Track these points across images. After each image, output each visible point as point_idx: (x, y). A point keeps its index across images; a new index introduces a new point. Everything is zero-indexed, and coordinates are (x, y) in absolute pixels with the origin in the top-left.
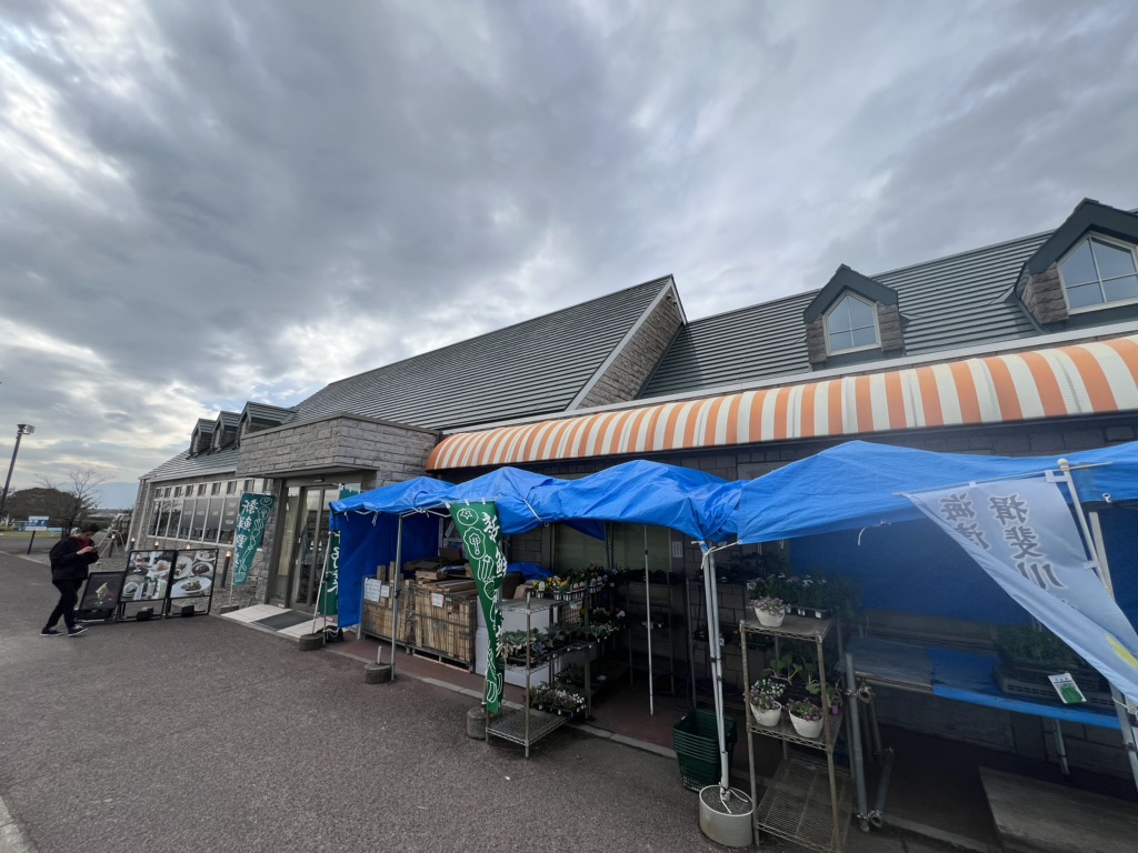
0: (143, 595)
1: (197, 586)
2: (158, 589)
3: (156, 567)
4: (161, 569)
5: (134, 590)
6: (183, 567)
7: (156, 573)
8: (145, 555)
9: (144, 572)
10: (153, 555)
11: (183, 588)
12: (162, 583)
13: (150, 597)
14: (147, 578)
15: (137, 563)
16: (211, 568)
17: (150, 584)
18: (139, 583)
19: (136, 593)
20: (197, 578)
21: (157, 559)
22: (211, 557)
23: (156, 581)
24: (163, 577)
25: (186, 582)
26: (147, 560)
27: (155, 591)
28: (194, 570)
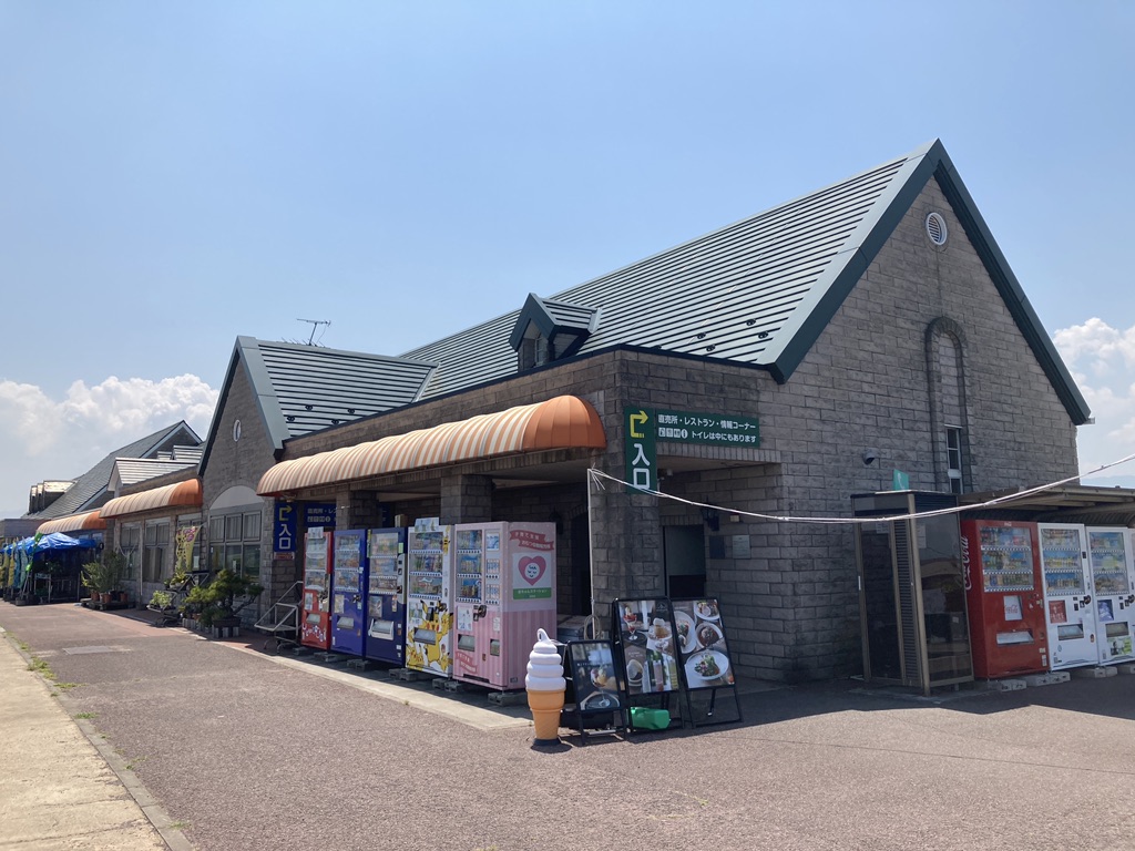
0: (653, 684)
1: (713, 669)
3: (653, 631)
4: (660, 635)
5: (639, 676)
7: (657, 643)
9: (642, 642)
11: (697, 669)
12: (668, 659)
13: (661, 687)
14: (649, 652)
15: (630, 625)
17: (654, 663)
19: (643, 679)
22: (713, 614)
24: (668, 650)
25: (698, 660)
26: (639, 617)
27: (664, 677)
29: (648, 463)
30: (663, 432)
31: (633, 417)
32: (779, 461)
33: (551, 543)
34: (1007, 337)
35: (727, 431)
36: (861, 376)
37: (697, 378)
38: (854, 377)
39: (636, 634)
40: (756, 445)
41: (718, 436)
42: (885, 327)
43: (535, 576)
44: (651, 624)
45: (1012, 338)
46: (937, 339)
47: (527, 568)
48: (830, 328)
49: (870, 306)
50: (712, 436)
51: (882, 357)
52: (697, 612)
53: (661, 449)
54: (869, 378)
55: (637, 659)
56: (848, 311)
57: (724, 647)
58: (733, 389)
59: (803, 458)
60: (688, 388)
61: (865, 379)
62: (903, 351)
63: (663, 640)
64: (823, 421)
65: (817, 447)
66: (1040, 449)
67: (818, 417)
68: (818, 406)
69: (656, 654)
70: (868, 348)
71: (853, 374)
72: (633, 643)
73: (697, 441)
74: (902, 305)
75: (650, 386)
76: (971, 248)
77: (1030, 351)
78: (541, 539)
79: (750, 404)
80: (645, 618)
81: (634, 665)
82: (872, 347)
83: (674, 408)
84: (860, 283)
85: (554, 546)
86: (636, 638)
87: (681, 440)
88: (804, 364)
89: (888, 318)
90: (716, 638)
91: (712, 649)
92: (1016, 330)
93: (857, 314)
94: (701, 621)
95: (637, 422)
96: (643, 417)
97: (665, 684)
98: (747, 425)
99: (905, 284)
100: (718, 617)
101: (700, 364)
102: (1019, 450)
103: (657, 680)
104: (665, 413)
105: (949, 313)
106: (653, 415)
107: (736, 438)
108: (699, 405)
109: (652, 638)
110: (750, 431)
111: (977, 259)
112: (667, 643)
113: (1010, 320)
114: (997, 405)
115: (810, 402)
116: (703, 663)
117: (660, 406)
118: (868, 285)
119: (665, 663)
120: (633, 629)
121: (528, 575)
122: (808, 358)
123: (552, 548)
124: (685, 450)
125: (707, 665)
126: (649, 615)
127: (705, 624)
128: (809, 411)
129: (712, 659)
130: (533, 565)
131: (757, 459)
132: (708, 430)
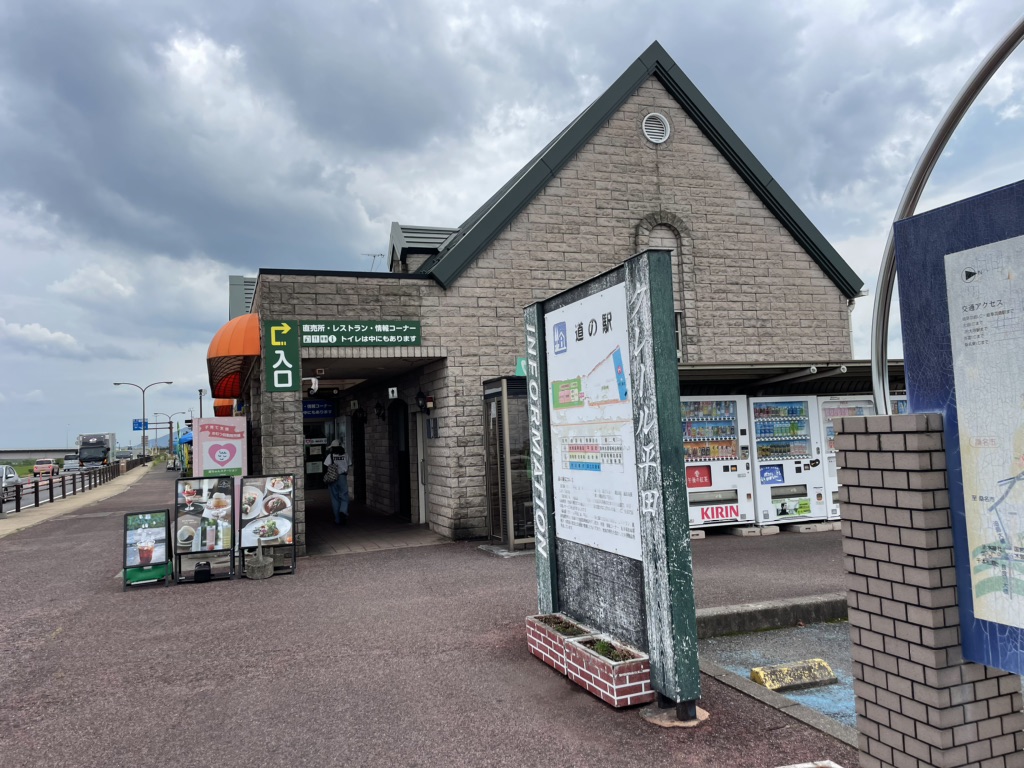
0: (203, 545)
1: (274, 531)
2: (221, 535)
3: (212, 502)
4: (218, 505)
5: (190, 538)
6: (252, 502)
7: (214, 512)
8: (195, 485)
9: (198, 511)
10: (206, 485)
11: (255, 532)
12: (224, 525)
13: (212, 547)
14: (204, 519)
15: (188, 498)
16: (288, 503)
17: (208, 528)
18: (195, 527)
19: (194, 541)
20: (272, 519)
21: (212, 492)
22: (286, 487)
23: (217, 525)
24: (224, 518)
25: (258, 524)
26: (199, 492)
27: (217, 538)
28: (266, 507)
29: (290, 366)
30: (307, 339)
31: (274, 329)
32: (444, 355)
33: (242, 433)
34: (753, 221)
35: (383, 333)
36: (548, 274)
37: (349, 292)
38: (540, 276)
39: (192, 505)
40: (417, 344)
41: (372, 338)
42: (582, 228)
43: (225, 459)
44: (211, 497)
45: (760, 221)
46: (647, 233)
47: (218, 453)
48: (510, 235)
49: (562, 210)
50: (365, 339)
51: (577, 255)
52: (269, 486)
53: (305, 354)
54: (559, 275)
55: (189, 525)
56: (533, 218)
57: (290, 514)
58: (391, 298)
59: (473, 351)
60: (338, 299)
61: (553, 277)
62: (605, 248)
63: (221, 510)
64: (498, 317)
65: (490, 340)
66: (794, 325)
67: (493, 314)
68: (493, 305)
69: (211, 521)
70: (558, 249)
71: (538, 274)
72: (189, 513)
73: (347, 344)
74: (605, 205)
75: (295, 302)
76: (705, 140)
77: (783, 231)
78: (232, 430)
79: (410, 310)
80: (205, 493)
81: (186, 530)
82: (564, 247)
83: (321, 318)
84: (550, 191)
85: (245, 435)
86: (192, 508)
87: (329, 345)
88: (477, 270)
89: (587, 220)
90: (283, 506)
91: (276, 516)
92: (765, 213)
93: (546, 219)
94: (271, 493)
95: (278, 333)
96: (286, 328)
97: (216, 544)
98: (406, 327)
99: (610, 185)
100: (291, 489)
101: (353, 280)
102: (763, 327)
103: (209, 542)
104: (310, 323)
105: (671, 206)
106: (296, 327)
107: (392, 339)
108: (351, 314)
109: (209, 508)
110: (409, 333)
111: (711, 150)
112: (225, 513)
113: (758, 204)
114: (734, 288)
115: (482, 302)
116: (263, 527)
117: (305, 318)
118: (562, 191)
119: (220, 528)
120: (190, 502)
121: (218, 458)
122: (482, 263)
123: (242, 437)
124: (334, 353)
125: (266, 528)
126: (209, 490)
127: (274, 496)
128: (482, 311)
129: (274, 524)
130: (222, 450)
131: (417, 356)
132: (360, 334)
